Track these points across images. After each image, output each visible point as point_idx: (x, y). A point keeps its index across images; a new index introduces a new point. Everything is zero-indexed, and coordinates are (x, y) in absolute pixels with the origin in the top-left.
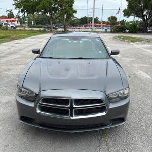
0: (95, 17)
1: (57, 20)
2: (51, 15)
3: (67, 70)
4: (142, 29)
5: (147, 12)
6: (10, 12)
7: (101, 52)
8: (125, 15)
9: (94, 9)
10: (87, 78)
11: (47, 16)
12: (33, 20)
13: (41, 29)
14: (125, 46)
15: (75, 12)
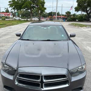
0: (57, 12)
1: (35, 14)
2: (31, 11)
3: (39, 50)
4: (86, 19)
5: (89, 9)
6: (7, 9)
7: (63, 35)
8: (76, 11)
9: (57, 7)
10: (54, 56)
11: (28, 11)
12: (21, 14)
13: (25, 19)
14: (77, 29)
15: (45, 9)
